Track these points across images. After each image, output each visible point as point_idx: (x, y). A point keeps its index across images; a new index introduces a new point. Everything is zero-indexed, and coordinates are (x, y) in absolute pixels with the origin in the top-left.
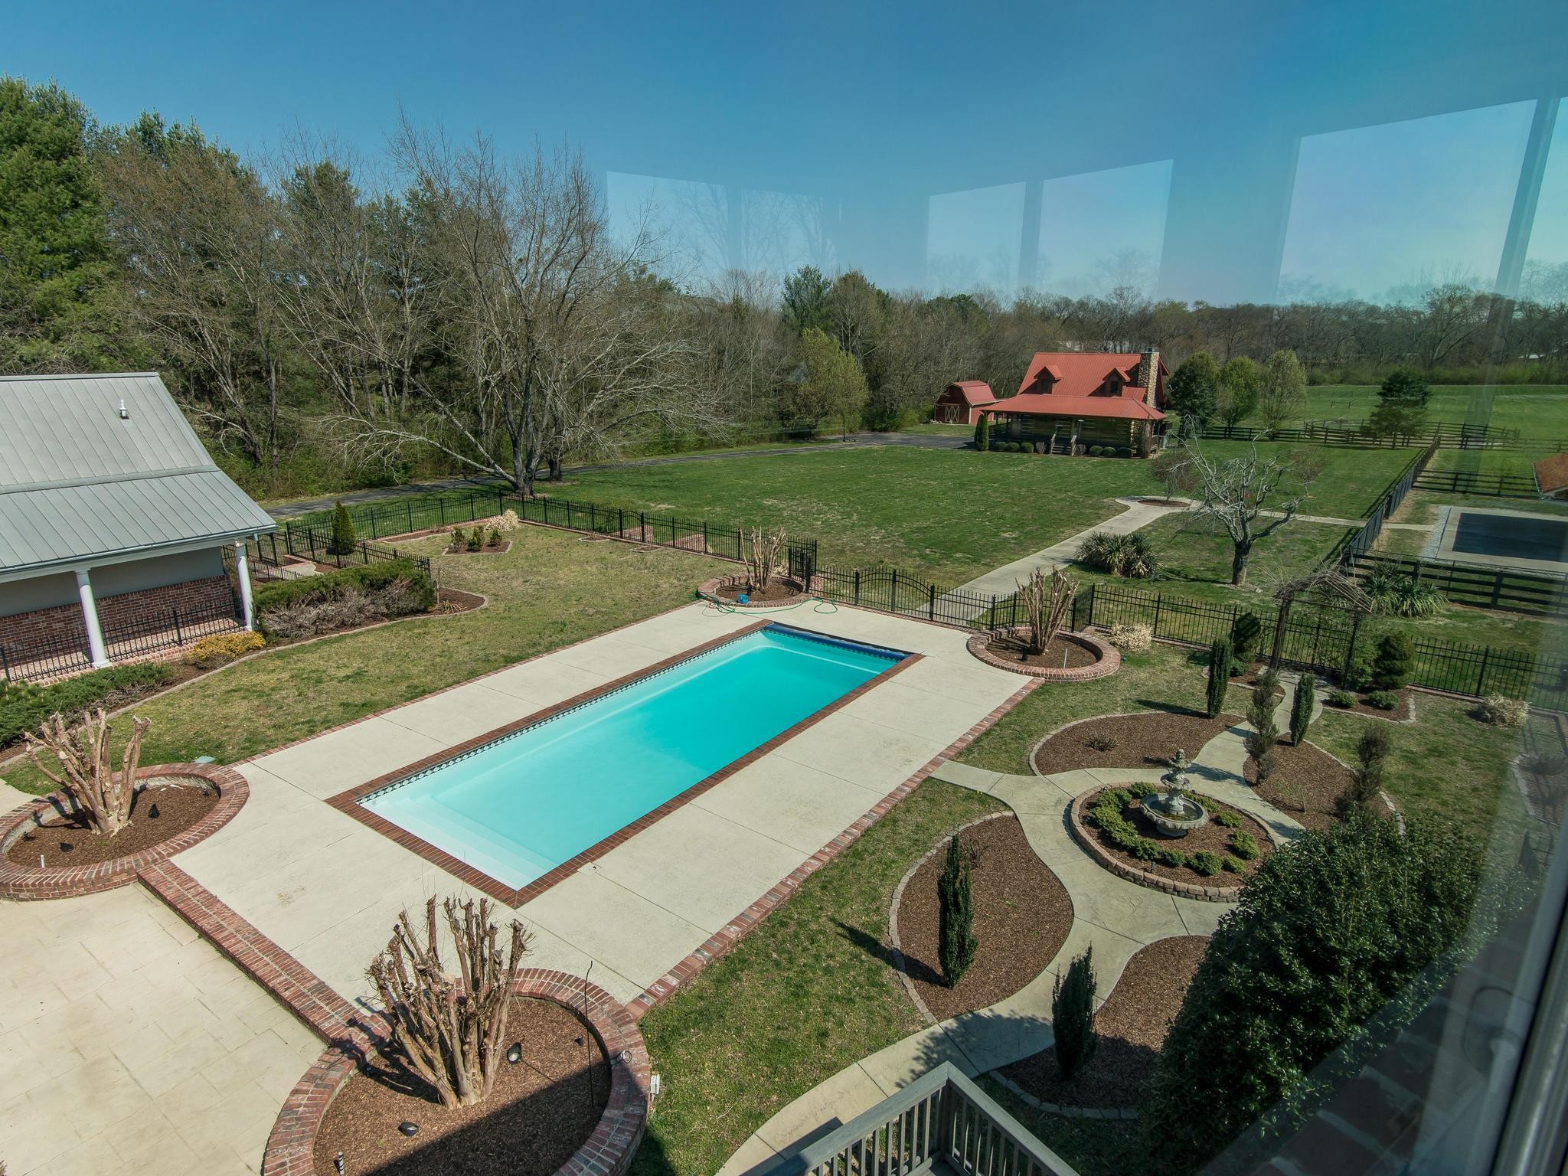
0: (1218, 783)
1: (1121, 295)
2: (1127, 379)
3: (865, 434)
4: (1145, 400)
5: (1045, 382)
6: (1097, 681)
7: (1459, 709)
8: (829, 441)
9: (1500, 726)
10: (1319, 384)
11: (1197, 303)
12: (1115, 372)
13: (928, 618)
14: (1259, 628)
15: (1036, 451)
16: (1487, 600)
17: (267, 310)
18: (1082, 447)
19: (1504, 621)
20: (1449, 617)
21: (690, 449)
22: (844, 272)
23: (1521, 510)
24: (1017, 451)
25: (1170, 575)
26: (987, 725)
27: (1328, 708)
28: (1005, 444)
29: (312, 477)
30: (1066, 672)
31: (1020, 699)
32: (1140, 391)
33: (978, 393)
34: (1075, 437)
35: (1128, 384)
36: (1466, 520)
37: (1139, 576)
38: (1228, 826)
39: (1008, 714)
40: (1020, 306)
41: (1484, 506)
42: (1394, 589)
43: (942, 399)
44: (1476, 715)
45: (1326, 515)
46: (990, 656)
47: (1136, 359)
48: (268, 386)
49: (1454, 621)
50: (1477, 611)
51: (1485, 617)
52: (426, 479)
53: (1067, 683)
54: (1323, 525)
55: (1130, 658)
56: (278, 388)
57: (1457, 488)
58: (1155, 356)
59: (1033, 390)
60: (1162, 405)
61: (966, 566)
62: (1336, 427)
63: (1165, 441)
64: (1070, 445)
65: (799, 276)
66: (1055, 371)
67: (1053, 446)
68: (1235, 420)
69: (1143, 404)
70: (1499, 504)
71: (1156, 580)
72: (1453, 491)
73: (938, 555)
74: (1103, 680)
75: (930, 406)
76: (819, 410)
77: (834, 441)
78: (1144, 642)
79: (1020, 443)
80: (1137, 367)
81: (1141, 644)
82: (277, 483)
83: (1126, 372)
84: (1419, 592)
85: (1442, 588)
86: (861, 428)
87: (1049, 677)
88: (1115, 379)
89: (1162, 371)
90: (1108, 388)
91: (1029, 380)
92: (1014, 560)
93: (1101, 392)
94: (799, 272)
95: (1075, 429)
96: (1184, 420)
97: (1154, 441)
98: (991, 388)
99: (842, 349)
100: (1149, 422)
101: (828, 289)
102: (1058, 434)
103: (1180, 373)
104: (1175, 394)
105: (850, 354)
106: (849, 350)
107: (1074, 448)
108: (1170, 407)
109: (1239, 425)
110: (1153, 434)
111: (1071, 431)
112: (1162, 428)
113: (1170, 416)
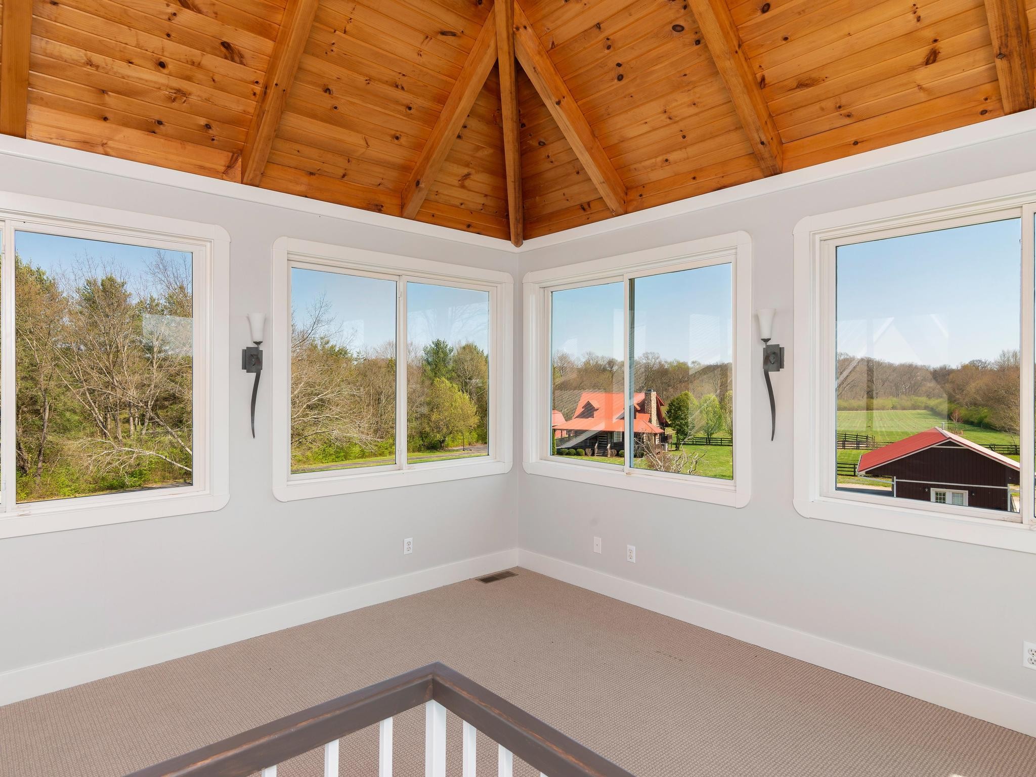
1: (647, 357)
2: (639, 408)
4: (650, 421)
5: (589, 411)
8: (454, 451)
15: (586, 454)
17: (47, 368)
18: (615, 452)
21: (356, 458)
22: (463, 344)
24: (575, 455)
28: (566, 451)
29: (67, 482)
32: (647, 416)
33: (556, 418)
34: (609, 445)
35: (639, 411)
47: (642, 397)
48: (42, 419)
52: (156, 482)
56: (50, 421)
58: (654, 395)
59: (582, 416)
60: (663, 424)
63: (667, 447)
64: (607, 450)
65: (433, 346)
66: (595, 404)
67: (596, 451)
68: (712, 434)
69: (649, 424)
70: (854, 481)
76: (445, 430)
77: (457, 450)
79: (576, 449)
80: (643, 402)
82: (37, 488)
83: (638, 403)
86: (477, 441)
89: (659, 404)
91: (579, 410)
93: (623, 417)
94: (433, 343)
95: (609, 440)
96: (677, 433)
97: (658, 446)
98: (563, 415)
99: (459, 391)
100: (655, 434)
101: (452, 353)
102: (599, 444)
103: (671, 405)
104: (669, 417)
105: (465, 394)
106: (467, 392)
107: (609, 451)
108: (668, 425)
109: (714, 436)
110: (657, 442)
111: (607, 442)
112: (664, 439)
113: (669, 431)
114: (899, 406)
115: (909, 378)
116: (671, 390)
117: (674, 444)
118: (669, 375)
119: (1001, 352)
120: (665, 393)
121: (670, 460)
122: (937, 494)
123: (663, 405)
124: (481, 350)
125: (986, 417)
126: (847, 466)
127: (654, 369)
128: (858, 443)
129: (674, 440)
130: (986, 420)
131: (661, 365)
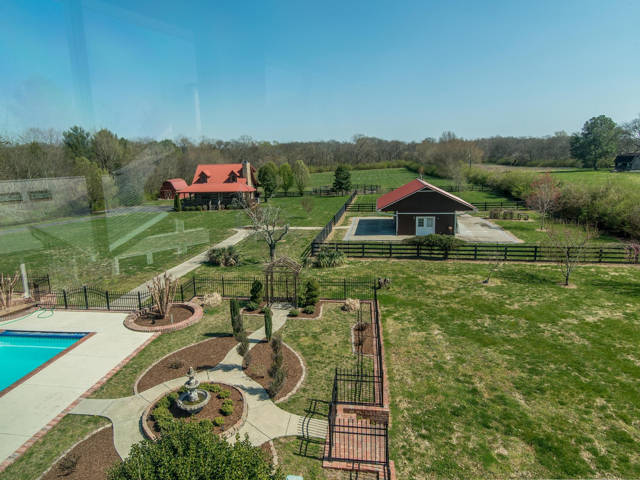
0: (229, 372)
2: (238, 175)
3: (122, 208)
4: (247, 183)
5: (203, 178)
6: (189, 327)
7: (338, 307)
8: (100, 213)
9: (351, 312)
10: (323, 172)
11: (274, 142)
12: (232, 172)
13: (107, 309)
14: (262, 286)
15: (203, 209)
16: (361, 255)
18: (223, 206)
19: (366, 262)
20: (348, 264)
23: (378, 216)
24: (195, 210)
25: (246, 262)
26: (118, 369)
27: (290, 318)
28: (189, 207)
30: (173, 326)
31: (143, 348)
32: (244, 180)
33: (179, 185)
34: (220, 201)
35: (239, 177)
36: (361, 222)
37: (232, 265)
38: (223, 398)
39: (134, 358)
40: (202, 144)
41: (367, 216)
42: (328, 256)
43: (162, 188)
44: (343, 309)
45: (314, 226)
46: (135, 326)
47: (240, 166)
49: (350, 266)
50: (358, 259)
51: (360, 262)
53: (173, 331)
54: (312, 231)
55: (209, 311)
57: (360, 210)
58: (248, 165)
59: (198, 182)
60: (256, 185)
61: (148, 273)
62: (324, 189)
63: (259, 200)
64: (218, 205)
65: (71, 131)
66: (208, 173)
67: (210, 206)
68: (287, 189)
69: (246, 185)
70: (372, 214)
71: (240, 266)
72: (359, 211)
73: (135, 269)
74: (192, 326)
75: (156, 192)
77: (104, 213)
78: (217, 301)
79: (196, 206)
80: (241, 170)
81: (215, 302)
83: (238, 172)
84: (336, 256)
85: (345, 252)
86: (119, 205)
87: (163, 331)
88: (233, 175)
89: (252, 171)
90: (231, 179)
91: (196, 178)
92: (175, 266)
93: (228, 181)
94: (71, 129)
95: (219, 198)
96: (266, 190)
97: (253, 200)
98: (186, 181)
99: (99, 167)
100: (251, 192)
101: (90, 137)
102: (212, 201)
103: (260, 171)
104: (260, 180)
105: (105, 170)
106: (107, 167)
107: (220, 206)
108: (259, 186)
109: (289, 190)
110: (252, 198)
111: (218, 199)
112: (257, 195)
113: (260, 189)
114: (391, 166)
115: (396, 149)
116: (260, 161)
117: (264, 198)
118: (259, 151)
119: (442, 133)
120: (256, 163)
121: (261, 213)
122: (419, 220)
123: (255, 172)
124: (114, 134)
125: (435, 170)
126: (368, 205)
127: (248, 146)
128: (372, 190)
129: (263, 195)
130: (435, 172)
131: (253, 144)
